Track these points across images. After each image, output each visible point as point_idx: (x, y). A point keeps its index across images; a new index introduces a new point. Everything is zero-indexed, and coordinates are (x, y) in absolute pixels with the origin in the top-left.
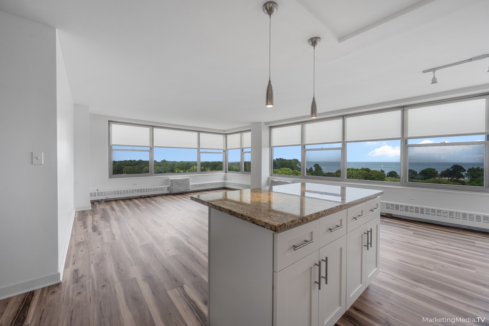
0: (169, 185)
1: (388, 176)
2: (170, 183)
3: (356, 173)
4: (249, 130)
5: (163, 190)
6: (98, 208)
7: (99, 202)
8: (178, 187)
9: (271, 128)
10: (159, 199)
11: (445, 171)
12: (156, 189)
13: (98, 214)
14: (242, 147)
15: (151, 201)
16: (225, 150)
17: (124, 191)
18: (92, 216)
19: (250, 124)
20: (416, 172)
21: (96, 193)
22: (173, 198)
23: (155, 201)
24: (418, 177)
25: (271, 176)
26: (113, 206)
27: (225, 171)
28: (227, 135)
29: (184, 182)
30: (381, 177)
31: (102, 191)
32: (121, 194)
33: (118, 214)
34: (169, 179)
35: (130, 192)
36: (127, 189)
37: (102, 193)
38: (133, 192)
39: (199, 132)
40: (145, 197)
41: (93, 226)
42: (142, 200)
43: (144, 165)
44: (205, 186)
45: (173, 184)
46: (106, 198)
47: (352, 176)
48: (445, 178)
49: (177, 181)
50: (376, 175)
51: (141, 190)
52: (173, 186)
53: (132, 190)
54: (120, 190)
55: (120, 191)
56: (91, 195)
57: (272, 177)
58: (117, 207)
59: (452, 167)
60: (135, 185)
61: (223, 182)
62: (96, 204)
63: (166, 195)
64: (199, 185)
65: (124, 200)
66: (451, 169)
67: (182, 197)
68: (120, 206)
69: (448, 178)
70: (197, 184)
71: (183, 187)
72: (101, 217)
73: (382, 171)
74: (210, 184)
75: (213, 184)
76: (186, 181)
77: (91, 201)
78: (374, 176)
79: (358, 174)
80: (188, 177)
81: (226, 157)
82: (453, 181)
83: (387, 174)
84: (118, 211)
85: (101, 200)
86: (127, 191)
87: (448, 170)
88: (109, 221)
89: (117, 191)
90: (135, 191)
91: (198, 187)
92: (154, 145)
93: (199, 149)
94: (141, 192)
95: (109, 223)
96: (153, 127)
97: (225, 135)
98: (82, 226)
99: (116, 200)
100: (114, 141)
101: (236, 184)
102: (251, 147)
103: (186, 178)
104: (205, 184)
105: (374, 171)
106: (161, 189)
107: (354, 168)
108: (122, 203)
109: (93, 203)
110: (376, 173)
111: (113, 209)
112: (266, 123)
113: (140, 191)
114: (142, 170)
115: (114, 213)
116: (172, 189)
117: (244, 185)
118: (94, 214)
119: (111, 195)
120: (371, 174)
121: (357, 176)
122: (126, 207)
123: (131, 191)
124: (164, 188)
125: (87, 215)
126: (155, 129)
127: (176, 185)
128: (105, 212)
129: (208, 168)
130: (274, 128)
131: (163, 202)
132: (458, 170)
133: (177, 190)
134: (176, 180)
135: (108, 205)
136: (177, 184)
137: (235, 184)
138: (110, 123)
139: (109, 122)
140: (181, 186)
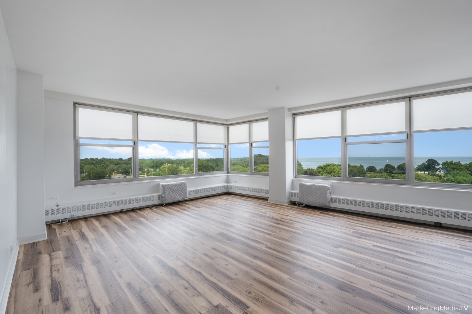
0: (159, 192)
1: (367, 171)
2: (161, 189)
3: (337, 169)
4: (266, 119)
5: (152, 200)
6: (58, 236)
7: (58, 222)
8: (173, 195)
9: (295, 116)
10: (147, 213)
11: (421, 165)
12: (143, 198)
13: (60, 250)
14: (252, 141)
15: (139, 218)
16: (227, 144)
17: (97, 204)
18: (50, 255)
19: (268, 111)
20: (394, 167)
21: (54, 210)
22: (168, 211)
23: (144, 217)
24: (396, 171)
25: (295, 177)
26: (83, 230)
27: (226, 171)
28: (229, 126)
29: (179, 187)
30: (362, 172)
31: (64, 207)
32: (94, 208)
33: (94, 248)
34: (159, 184)
35: (106, 205)
36: (102, 202)
37: (64, 209)
38: (111, 205)
39: (196, 121)
40: (127, 211)
41: (52, 284)
42: (124, 216)
43: (108, 163)
44: (205, 192)
45: (166, 191)
46: (71, 216)
47: (333, 172)
48: (421, 172)
49: (170, 188)
50: (357, 170)
51: (122, 201)
52: (166, 194)
53: (109, 202)
55: (92, 204)
56: (47, 213)
57: (297, 179)
58: (89, 231)
59: (427, 161)
60: (112, 194)
61: (226, 186)
62: (54, 226)
63: (157, 206)
64: (198, 190)
65: (97, 217)
66: (426, 164)
67: (180, 208)
68: (94, 230)
69: (423, 172)
70: (196, 190)
71: (179, 195)
72: (66, 258)
73: (361, 166)
74: (211, 188)
75: (215, 189)
76: (182, 187)
77: (46, 222)
78: (355, 171)
79: (339, 170)
80: (184, 181)
81: (228, 153)
82: (431, 175)
83: (366, 169)
84: (92, 240)
85: (63, 221)
86: (102, 204)
87: (423, 164)
88: (82, 267)
89: (88, 205)
90: (113, 203)
91: (196, 193)
92: (139, 139)
93: (196, 143)
94: (122, 204)
95: (83, 272)
96: (138, 113)
97: (227, 126)
98: (30, 283)
99: (86, 219)
100: (82, 132)
101: (245, 187)
102: (268, 140)
103: (182, 182)
104: (205, 189)
105: (354, 166)
106: (150, 198)
107: (335, 164)
108: (96, 223)
109: (49, 225)
110: (356, 168)
111: (83, 236)
112: (289, 109)
113: (120, 204)
114: (106, 169)
115: (87, 246)
116: (165, 197)
117: (257, 189)
118: (54, 251)
119: (78, 211)
120: (352, 170)
121: (339, 172)
122: (103, 231)
123: (108, 204)
124: (153, 196)
125: (40, 253)
126: (140, 117)
127: (170, 192)
128: (72, 245)
129: (180, 166)
130: (298, 116)
131: (157, 219)
132: (433, 164)
133: (172, 199)
134: (169, 185)
135: (74, 229)
136: (172, 190)
137: (243, 189)
138: (77, 105)
139: (74, 105)
140: (176, 192)
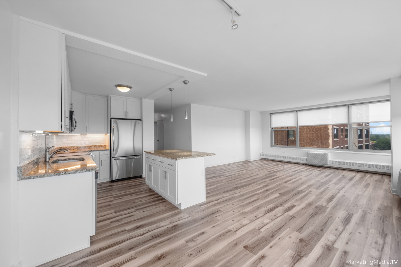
12: (297, 158)
36: (277, 155)
49: (313, 155)
54: (274, 155)
60: (284, 153)
63: (305, 165)
85: (265, 159)
86: (277, 156)
106: (301, 159)
124: (303, 158)
126: (299, 113)
127: (311, 158)
134: (312, 153)
136: (313, 157)
140: (317, 159)
